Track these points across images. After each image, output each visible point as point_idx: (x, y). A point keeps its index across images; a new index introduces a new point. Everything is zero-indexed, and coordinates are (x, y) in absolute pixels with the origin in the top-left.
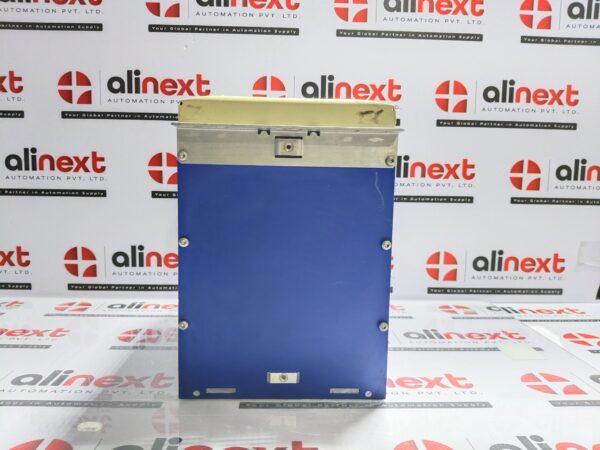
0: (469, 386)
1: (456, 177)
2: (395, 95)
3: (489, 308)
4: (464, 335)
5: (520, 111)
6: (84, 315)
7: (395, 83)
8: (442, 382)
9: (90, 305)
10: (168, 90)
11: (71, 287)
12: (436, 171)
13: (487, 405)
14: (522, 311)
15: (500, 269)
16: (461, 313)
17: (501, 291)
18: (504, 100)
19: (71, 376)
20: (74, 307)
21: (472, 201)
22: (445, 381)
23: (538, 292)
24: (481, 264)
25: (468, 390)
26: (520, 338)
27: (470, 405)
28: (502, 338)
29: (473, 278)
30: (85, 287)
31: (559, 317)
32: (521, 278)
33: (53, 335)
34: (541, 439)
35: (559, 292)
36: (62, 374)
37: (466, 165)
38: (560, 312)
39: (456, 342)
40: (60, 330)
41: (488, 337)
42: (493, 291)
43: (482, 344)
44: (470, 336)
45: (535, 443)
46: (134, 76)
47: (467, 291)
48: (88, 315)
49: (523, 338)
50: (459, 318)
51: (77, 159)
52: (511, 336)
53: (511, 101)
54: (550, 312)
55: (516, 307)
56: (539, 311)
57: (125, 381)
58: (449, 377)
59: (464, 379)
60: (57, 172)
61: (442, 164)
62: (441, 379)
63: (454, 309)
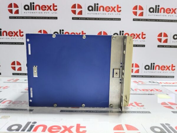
0: (143, 106)
1: (139, 38)
2: (119, 10)
3: (150, 82)
4: (141, 89)
5: (161, 16)
6: (16, 82)
7: (119, 6)
8: (133, 104)
9: (19, 80)
10: (43, 9)
11: (13, 74)
12: (133, 36)
13: (149, 112)
14: (161, 83)
15: (153, 69)
16: (140, 83)
17: (154, 77)
18: (156, 12)
19: (5, 100)
20: (14, 80)
21: (144, 46)
22: (134, 104)
23: (166, 77)
24: (147, 67)
25: (142, 107)
26: (161, 91)
27: (143, 112)
28: (154, 91)
29: (145, 72)
30: (18, 74)
31: (173, 85)
32: (161, 72)
33: (4, 88)
34: (169, 125)
35: (173, 77)
36: (2, 100)
37: (143, 34)
38: (173, 83)
39: (138, 92)
40: (7, 87)
41: (149, 90)
42: (151, 77)
43: (147, 93)
44: (143, 90)
45: (167, 126)
46: (32, 4)
47: (142, 76)
48: (17, 83)
49: (162, 91)
50: (139, 85)
51: (14, 32)
52: (157, 90)
53: (158, 12)
54: (170, 83)
55: (159, 82)
56: (166, 83)
57: (23, 102)
58: (136, 103)
59: (141, 104)
60: (8, 37)
61: (135, 34)
62: (133, 103)
63: (138, 82)
